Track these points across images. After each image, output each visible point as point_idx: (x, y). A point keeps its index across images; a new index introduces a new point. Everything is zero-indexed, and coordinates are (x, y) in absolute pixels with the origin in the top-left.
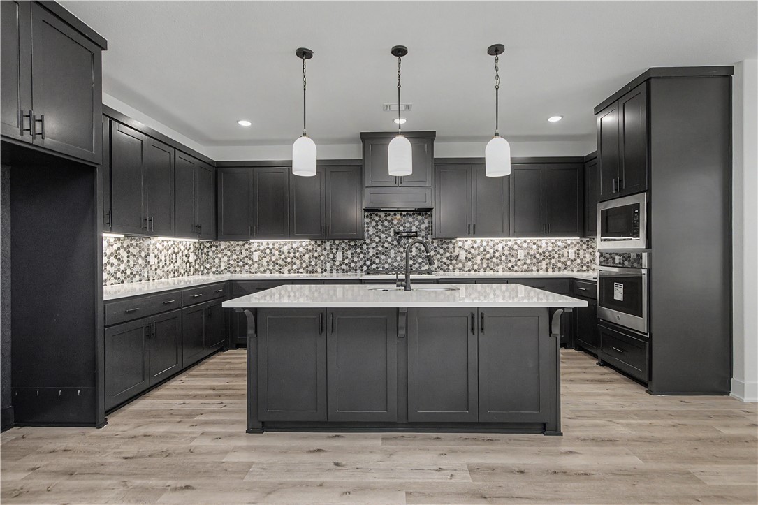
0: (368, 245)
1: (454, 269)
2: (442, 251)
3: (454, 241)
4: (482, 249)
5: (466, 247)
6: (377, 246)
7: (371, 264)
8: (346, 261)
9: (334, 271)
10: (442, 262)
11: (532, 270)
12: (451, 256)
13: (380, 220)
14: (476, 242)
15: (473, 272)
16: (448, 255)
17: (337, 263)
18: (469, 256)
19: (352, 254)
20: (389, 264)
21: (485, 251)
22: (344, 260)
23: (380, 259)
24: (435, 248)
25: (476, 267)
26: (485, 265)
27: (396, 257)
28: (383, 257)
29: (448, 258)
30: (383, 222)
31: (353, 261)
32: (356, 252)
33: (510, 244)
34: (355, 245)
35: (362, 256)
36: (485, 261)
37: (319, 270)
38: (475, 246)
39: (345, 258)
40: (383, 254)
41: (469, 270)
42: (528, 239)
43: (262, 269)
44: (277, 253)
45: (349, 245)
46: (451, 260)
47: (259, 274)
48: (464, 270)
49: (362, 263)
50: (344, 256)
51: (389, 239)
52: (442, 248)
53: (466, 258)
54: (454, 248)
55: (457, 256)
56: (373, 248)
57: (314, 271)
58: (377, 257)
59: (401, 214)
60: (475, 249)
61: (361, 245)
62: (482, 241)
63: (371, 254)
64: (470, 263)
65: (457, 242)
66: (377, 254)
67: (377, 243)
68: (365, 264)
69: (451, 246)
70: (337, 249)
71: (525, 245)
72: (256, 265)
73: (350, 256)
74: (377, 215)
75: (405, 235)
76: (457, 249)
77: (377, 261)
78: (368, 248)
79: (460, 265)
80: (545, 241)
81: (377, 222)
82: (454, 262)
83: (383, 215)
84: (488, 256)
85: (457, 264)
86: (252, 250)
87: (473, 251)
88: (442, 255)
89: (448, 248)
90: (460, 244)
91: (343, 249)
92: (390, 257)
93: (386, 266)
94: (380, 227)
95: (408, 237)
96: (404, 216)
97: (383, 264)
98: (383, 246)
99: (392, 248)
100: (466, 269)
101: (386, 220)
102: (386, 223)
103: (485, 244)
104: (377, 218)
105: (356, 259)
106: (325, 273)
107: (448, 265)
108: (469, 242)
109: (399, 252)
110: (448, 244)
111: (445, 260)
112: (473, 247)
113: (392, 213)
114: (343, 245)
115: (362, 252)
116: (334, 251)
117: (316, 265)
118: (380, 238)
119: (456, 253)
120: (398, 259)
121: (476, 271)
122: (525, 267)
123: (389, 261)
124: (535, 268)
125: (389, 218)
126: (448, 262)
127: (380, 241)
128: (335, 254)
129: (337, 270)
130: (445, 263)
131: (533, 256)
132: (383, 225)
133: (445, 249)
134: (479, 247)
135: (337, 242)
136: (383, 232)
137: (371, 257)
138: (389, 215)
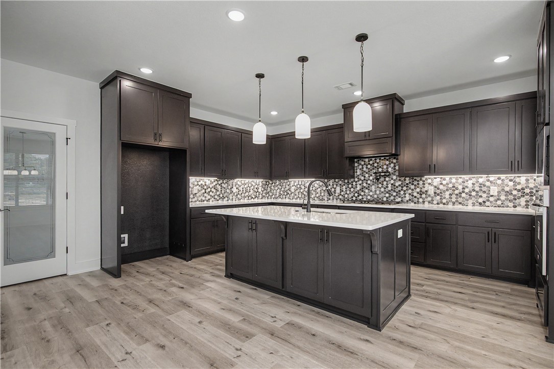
0: (356, 182)
1: (424, 202)
2: (413, 187)
3: (423, 179)
4: (450, 186)
5: (435, 184)
6: (362, 183)
7: (358, 196)
8: (342, 193)
9: (335, 200)
10: (412, 196)
11: (508, 206)
12: (421, 191)
13: (365, 164)
14: (444, 179)
15: (441, 205)
16: (418, 190)
17: (337, 195)
18: (438, 191)
19: (346, 188)
20: (371, 196)
21: (453, 187)
22: (341, 192)
23: (365, 192)
24: (407, 184)
25: (444, 201)
26: (454, 200)
27: (375, 191)
28: (367, 191)
29: (418, 193)
30: (367, 165)
31: (346, 193)
32: (348, 187)
33: (481, 180)
34: (348, 182)
35: (352, 190)
36: (454, 196)
37: (326, 199)
38: (444, 182)
39: (342, 191)
40: (367, 188)
41: (438, 204)
42: (503, 176)
43: (296, 197)
44: (303, 187)
45: (344, 182)
46: (421, 195)
47: (294, 200)
48: (432, 203)
49: (352, 194)
50: (341, 190)
51: (371, 178)
52: (413, 184)
53: (435, 193)
54: (424, 184)
55: (426, 191)
56: (360, 184)
57: (323, 200)
58: (363, 191)
59: (380, 159)
60: (444, 186)
61: (352, 182)
62: (451, 178)
63: (358, 189)
64: (438, 198)
65: (426, 179)
66: (362, 188)
67: (362, 181)
68: (354, 196)
69: (421, 183)
70: (337, 185)
71: (499, 182)
72: (293, 195)
73: (344, 190)
74: (362, 161)
75: (382, 174)
76: (427, 185)
77: (362, 194)
78: (356, 185)
79: (429, 199)
80: (525, 178)
81: (362, 166)
82: (424, 196)
83: (367, 160)
84: (457, 192)
85: (426, 198)
86: (291, 185)
87: (441, 187)
88: (413, 190)
89: (418, 184)
90: (429, 181)
91: (340, 185)
92: (371, 191)
93: (369, 197)
94: (365, 169)
95: (385, 176)
96: (383, 160)
97: (367, 196)
98: (367, 183)
99: (373, 184)
100: (435, 202)
101: (369, 164)
102: (369, 166)
103: (454, 181)
104: (363, 163)
105: (348, 192)
106: (329, 201)
107: (418, 199)
108: (439, 180)
109: (378, 187)
110: (418, 181)
111: (415, 194)
112: (441, 184)
113: (373, 159)
114: (340, 182)
115: (352, 187)
116: (335, 186)
117: (324, 195)
118: (365, 177)
119: (426, 189)
120: (378, 192)
121: (444, 204)
122: (499, 203)
123: (371, 194)
124: (511, 204)
125: (371, 162)
126: (418, 196)
127: (365, 179)
128: (335, 188)
129: (337, 199)
130: (415, 197)
131: (509, 193)
132: (367, 168)
133: (415, 186)
134: (447, 184)
135: (337, 180)
136: (367, 173)
137: (358, 191)
138: (371, 160)
